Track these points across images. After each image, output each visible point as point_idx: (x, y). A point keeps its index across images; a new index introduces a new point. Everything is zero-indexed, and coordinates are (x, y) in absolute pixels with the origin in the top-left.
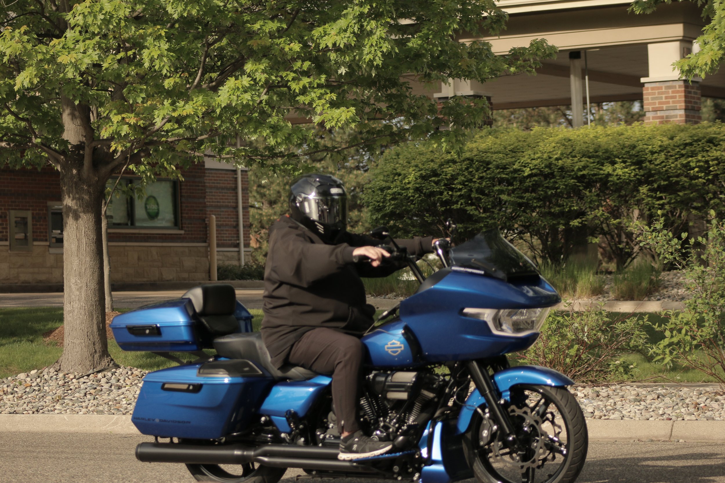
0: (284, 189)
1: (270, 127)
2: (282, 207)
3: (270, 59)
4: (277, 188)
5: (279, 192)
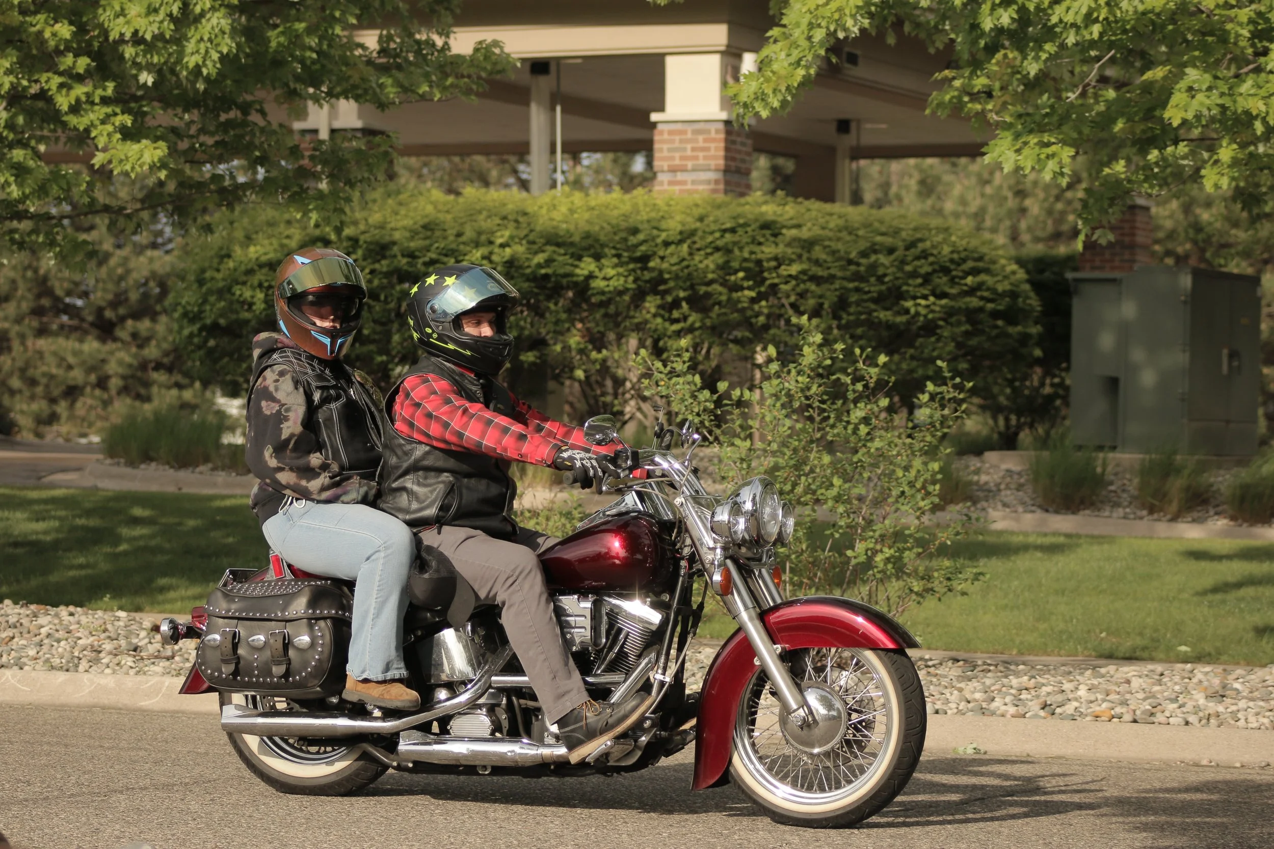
0: (24, 277)
1: (12, 167)
2: (19, 307)
3: (19, 49)
4: (12, 274)
5: (13, 282)
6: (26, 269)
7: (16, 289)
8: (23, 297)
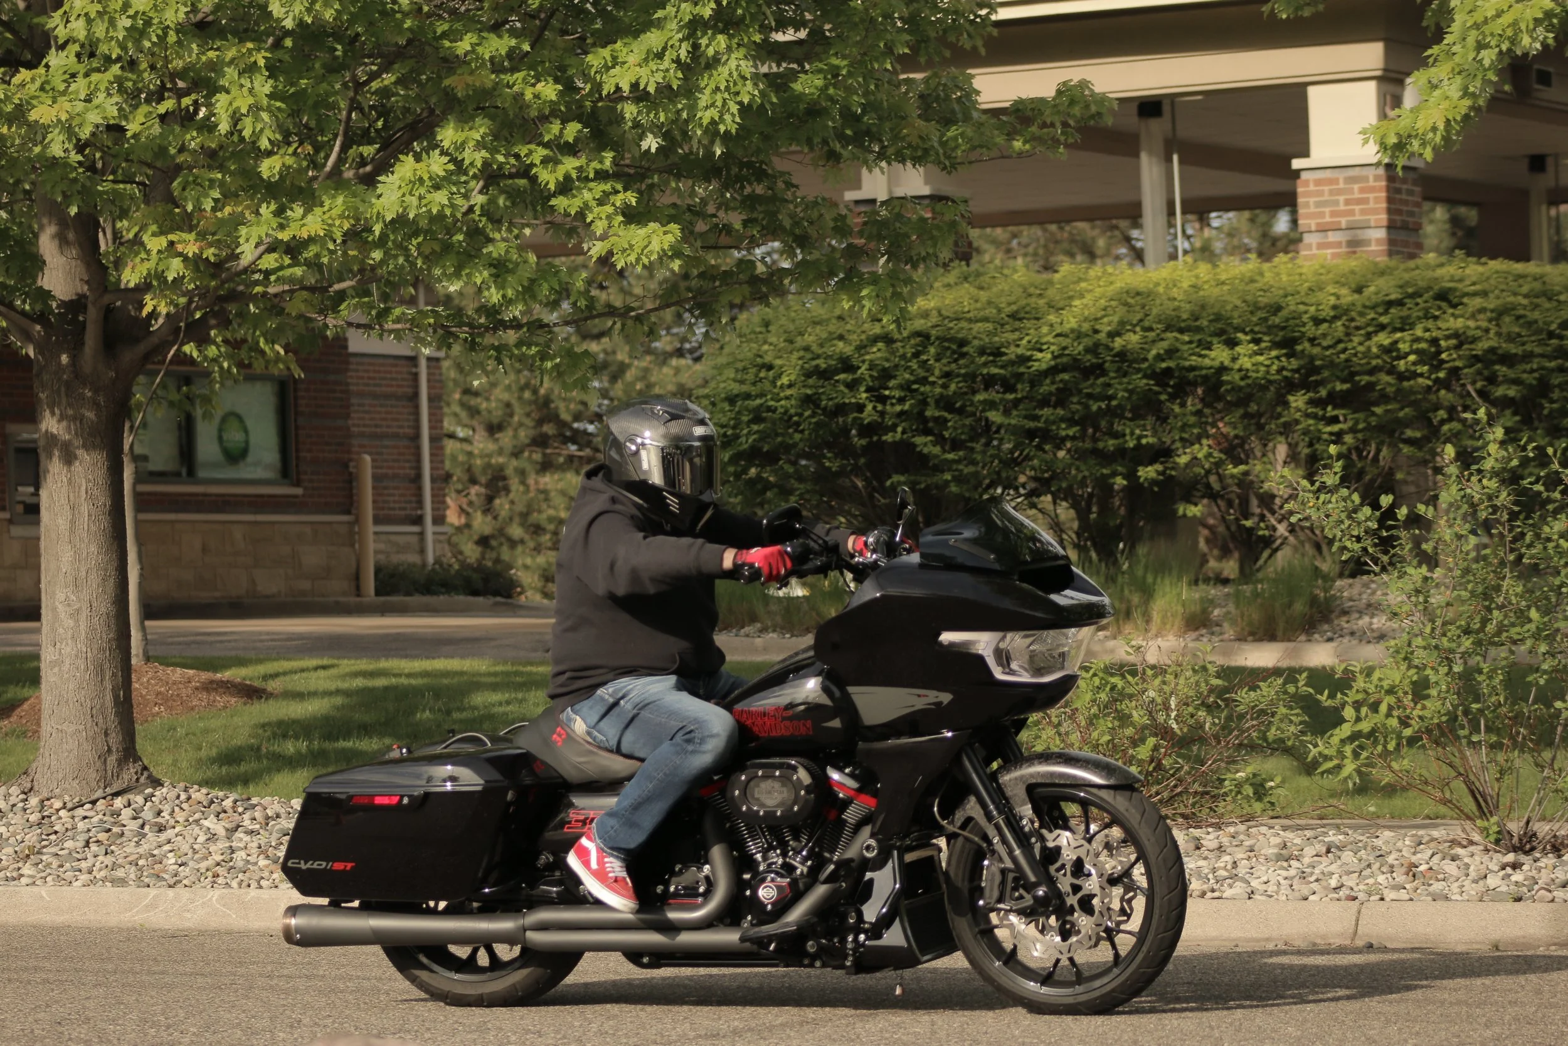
0: (520, 398)
1: (491, 265)
2: (515, 436)
3: (492, 118)
4: (506, 396)
5: (508, 405)
6: (522, 389)
7: (511, 415)
8: (521, 424)
